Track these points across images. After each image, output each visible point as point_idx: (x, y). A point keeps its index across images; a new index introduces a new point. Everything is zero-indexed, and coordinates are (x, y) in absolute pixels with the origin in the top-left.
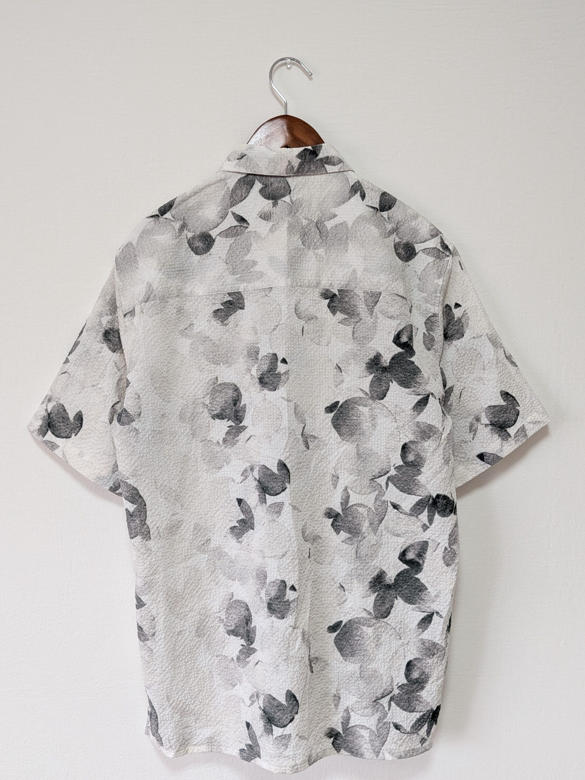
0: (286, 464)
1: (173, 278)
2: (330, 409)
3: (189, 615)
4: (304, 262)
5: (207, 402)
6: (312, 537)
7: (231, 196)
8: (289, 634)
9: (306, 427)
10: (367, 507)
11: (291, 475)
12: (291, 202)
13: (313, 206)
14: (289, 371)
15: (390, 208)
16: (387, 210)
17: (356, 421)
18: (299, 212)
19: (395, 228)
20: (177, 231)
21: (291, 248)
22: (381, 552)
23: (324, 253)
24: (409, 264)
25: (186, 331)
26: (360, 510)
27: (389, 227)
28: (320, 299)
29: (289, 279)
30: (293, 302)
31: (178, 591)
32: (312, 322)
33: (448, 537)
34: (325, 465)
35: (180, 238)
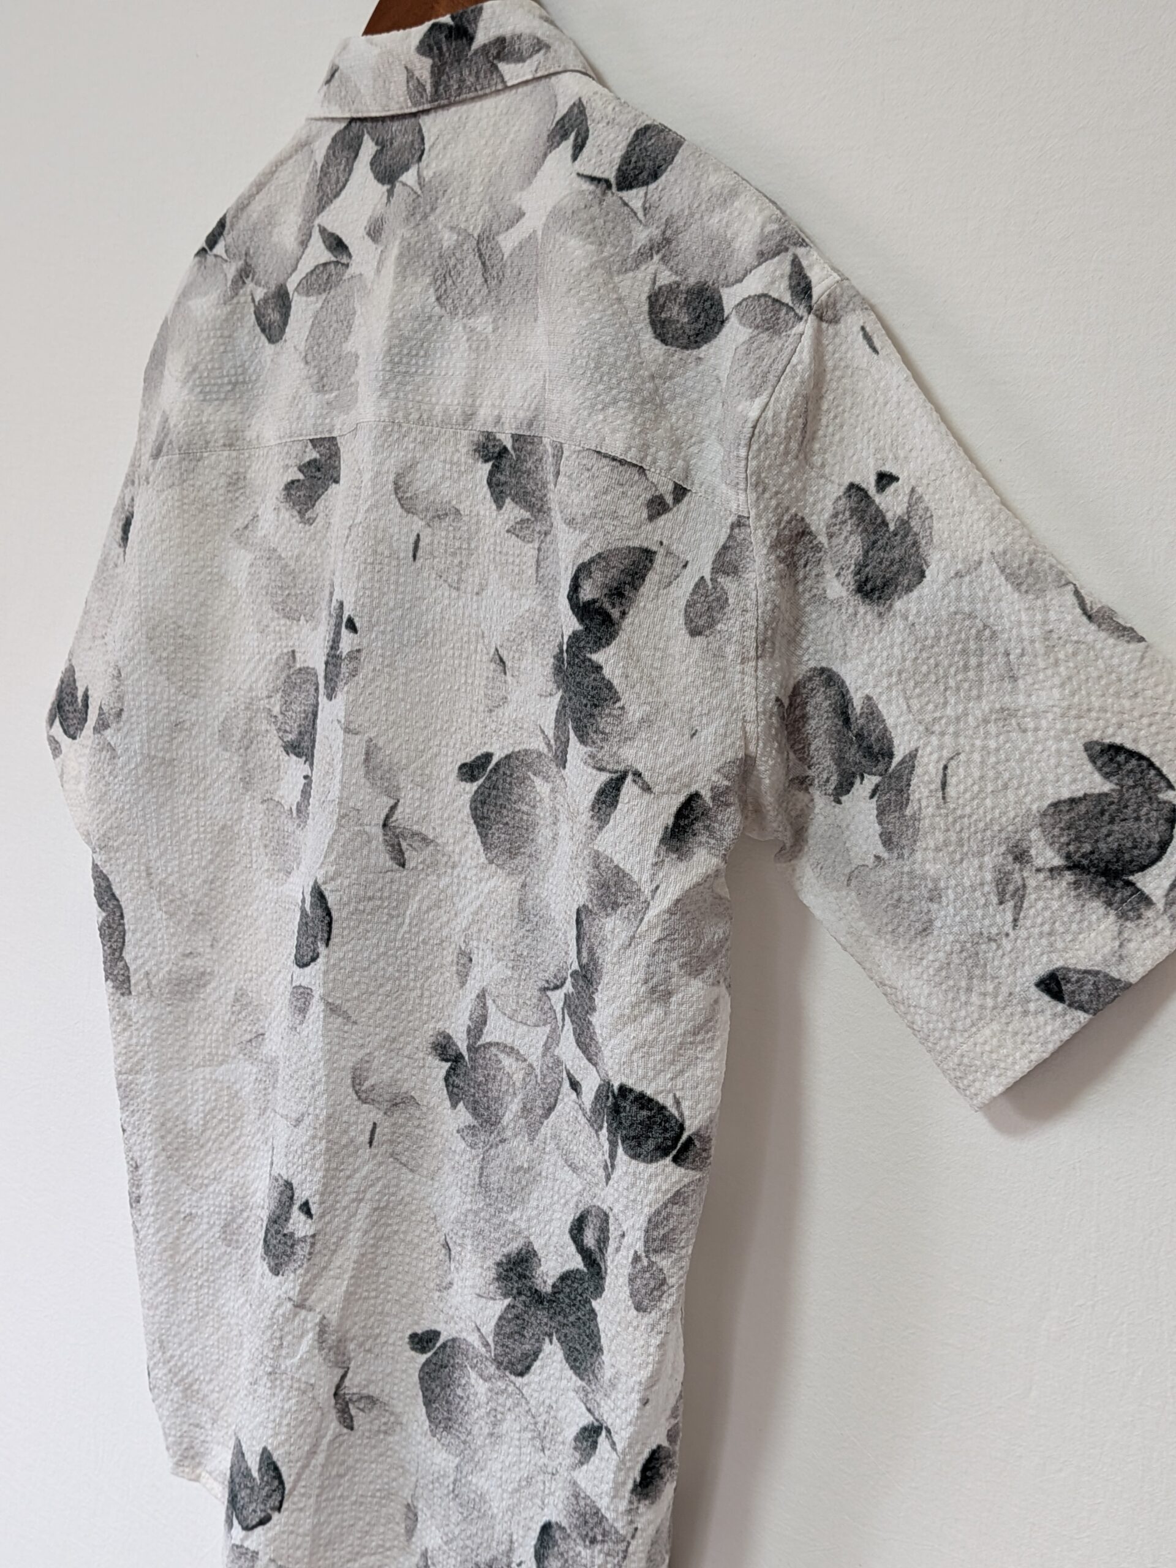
0: (326, 894)
1: (216, 403)
2: (470, 771)
3: (211, 1189)
4: (438, 355)
5: (276, 710)
6: (387, 1097)
7: (320, 186)
8: (283, 1315)
9: (400, 809)
10: (525, 1060)
11: (334, 925)
12: (420, 184)
13: (472, 190)
14: (359, 651)
15: (655, 176)
16: (646, 183)
17: (525, 817)
18: (438, 211)
19: (659, 238)
20: (229, 283)
21: (400, 315)
22: (535, 1195)
23: (490, 328)
24: (702, 356)
25: (247, 532)
26: (507, 1061)
27: (642, 236)
28: (470, 461)
29: (385, 403)
30: (391, 466)
31: (189, 1126)
32: (443, 524)
33: (645, 1225)
34: (445, 919)
35: (235, 301)
